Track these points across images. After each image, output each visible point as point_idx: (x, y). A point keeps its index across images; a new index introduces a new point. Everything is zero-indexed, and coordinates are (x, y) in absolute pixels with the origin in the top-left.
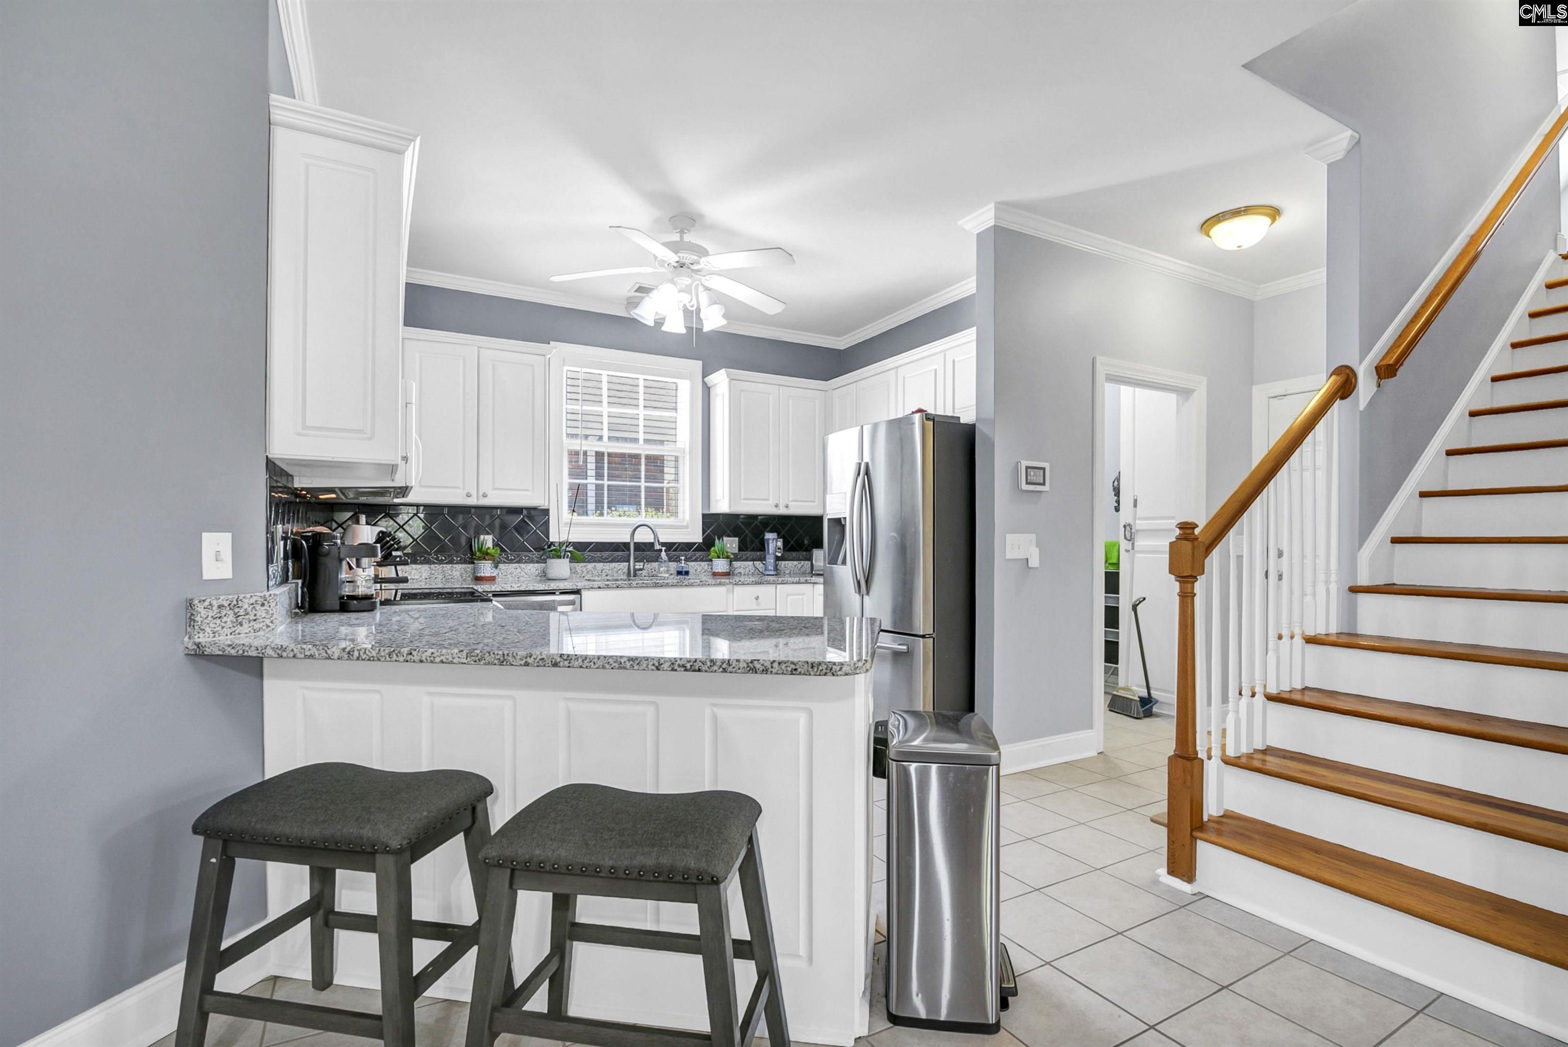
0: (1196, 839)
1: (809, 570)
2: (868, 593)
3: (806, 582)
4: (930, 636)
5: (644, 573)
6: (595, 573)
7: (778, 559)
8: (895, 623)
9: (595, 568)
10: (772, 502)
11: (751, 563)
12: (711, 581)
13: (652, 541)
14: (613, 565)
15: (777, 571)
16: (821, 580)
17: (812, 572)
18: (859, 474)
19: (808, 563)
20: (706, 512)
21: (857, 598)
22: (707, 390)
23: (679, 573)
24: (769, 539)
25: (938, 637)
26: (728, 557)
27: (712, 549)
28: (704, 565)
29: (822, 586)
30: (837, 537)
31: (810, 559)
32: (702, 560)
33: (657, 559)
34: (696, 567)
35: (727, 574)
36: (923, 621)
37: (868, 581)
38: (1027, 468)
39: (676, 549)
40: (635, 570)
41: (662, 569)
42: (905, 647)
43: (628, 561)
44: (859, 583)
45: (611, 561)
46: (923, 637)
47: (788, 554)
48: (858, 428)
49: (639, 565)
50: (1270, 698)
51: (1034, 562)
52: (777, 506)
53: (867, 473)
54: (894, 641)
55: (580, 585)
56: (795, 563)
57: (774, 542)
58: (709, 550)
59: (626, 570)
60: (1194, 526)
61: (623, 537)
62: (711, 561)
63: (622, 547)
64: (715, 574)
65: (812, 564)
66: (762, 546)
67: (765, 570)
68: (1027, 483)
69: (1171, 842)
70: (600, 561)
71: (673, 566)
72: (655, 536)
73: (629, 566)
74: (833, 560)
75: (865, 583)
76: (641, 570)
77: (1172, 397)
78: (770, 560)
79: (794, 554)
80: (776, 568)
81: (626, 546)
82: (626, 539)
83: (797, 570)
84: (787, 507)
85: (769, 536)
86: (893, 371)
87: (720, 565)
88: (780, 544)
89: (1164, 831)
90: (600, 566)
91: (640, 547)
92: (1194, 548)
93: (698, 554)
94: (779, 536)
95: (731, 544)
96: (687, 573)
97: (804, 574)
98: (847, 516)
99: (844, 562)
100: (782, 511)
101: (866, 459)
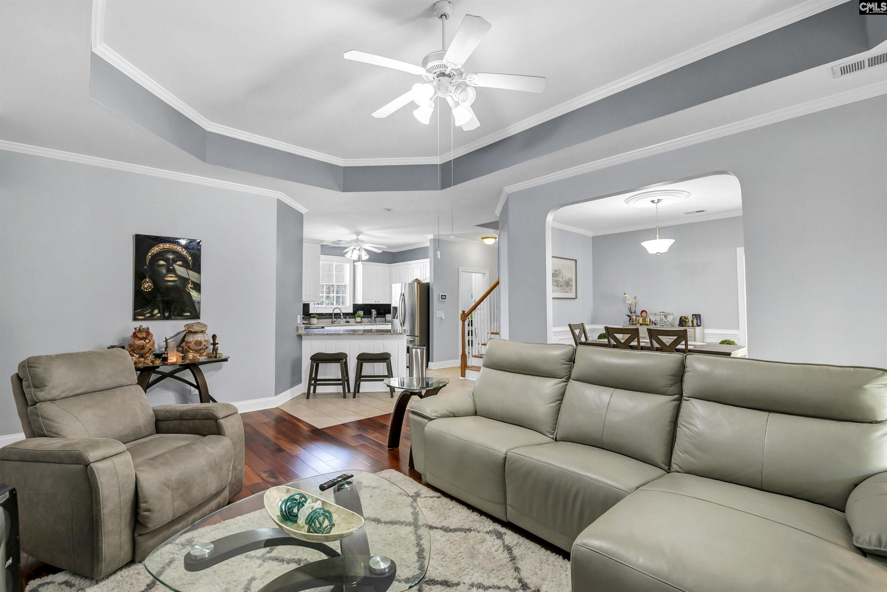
0: (465, 369)
1: (384, 321)
2: (404, 326)
3: (385, 324)
4: (419, 336)
5: (336, 322)
6: (322, 322)
7: (375, 317)
8: (410, 334)
9: (322, 321)
10: (374, 301)
11: (367, 319)
12: (355, 324)
13: (340, 312)
14: (327, 320)
15: (375, 321)
16: (390, 323)
17: (386, 321)
18: (401, 296)
19: (384, 318)
20: (354, 303)
21: (401, 327)
22: (354, 267)
23: (347, 322)
24: (373, 312)
25: (421, 336)
26: (361, 317)
27: (356, 315)
28: (353, 319)
29: (391, 325)
30: (395, 312)
31: (385, 317)
32: (353, 318)
33: (340, 318)
34: (352, 320)
35: (360, 322)
36: (417, 333)
37: (404, 323)
38: (442, 295)
39: (346, 315)
40: (334, 321)
41: (342, 321)
42: (413, 339)
43: (332, 318)
44: (401, 324)
45: (327, 319)
46: (417, 336)
47: (378, 316)
48: (401, 284)
49: (335, 320)
50: (482, 344)
51: (443, 318)
52: (376, 302)
53: (403, 295)
54: (410, 338)
55: (324, 325)
56: (380, 318)
57: (374, 312)
58: (355, 315)
59: (331, 321)
60: (465, 311)
61: (330, 311)
62: (355, 318)
63: (331, 314)
64: (357, 322)
65: (386, 319)
66: (370, 313)
67: (372, 321)
68: (442, 299)
69: (461, 371)
70: (323, 319)
71: (345, 320)
72: (341, 311)
73: (332, 320)
74: (394, 318)
75: (403, 324)
76: (336, 321)
77: (481, 275)
78: (373, 318)
79: (380, 316)
80: (375, 320)
81: (332, 314)
82: (331, 312)
83: (380, 321)
84: (379, 302)
85: (373, 310)
86: (410, 265)
87: (358, 319)
88: (376, 313)
89: (460, 369)
90: (324, 320)
91: (336, 314)
92: (464, 316)
93: (352, 316)
94: (376, 310)
95: (361, 313)
96: (349, 322)
97: (383, 322)
98: (398, 306)
99: (397, 318)
100: (377, 303)
101: (403, 292)
